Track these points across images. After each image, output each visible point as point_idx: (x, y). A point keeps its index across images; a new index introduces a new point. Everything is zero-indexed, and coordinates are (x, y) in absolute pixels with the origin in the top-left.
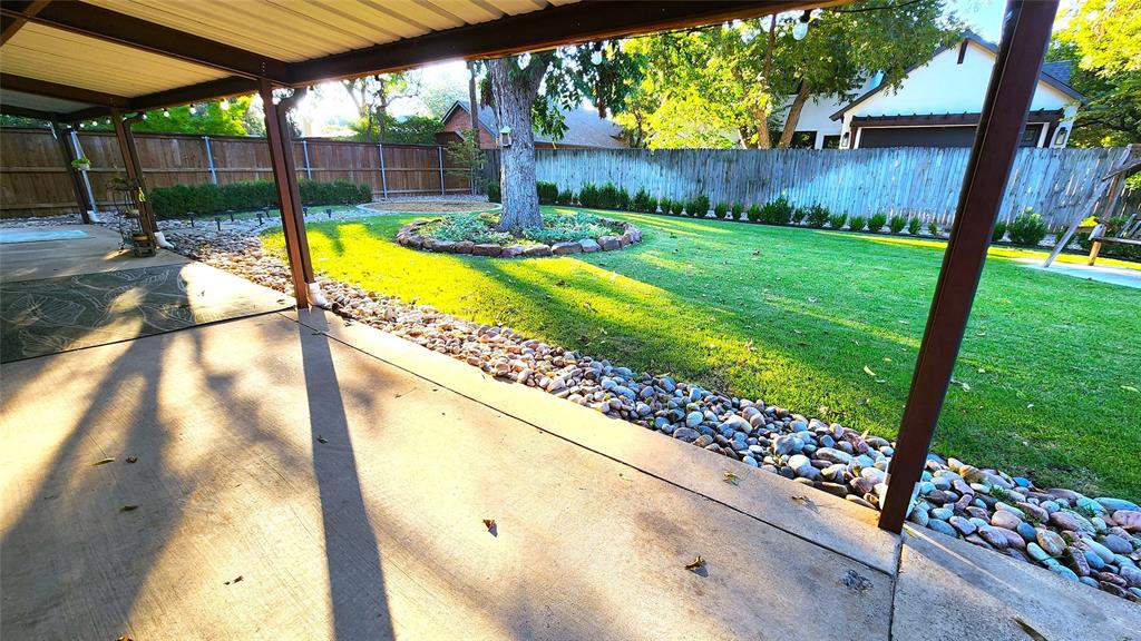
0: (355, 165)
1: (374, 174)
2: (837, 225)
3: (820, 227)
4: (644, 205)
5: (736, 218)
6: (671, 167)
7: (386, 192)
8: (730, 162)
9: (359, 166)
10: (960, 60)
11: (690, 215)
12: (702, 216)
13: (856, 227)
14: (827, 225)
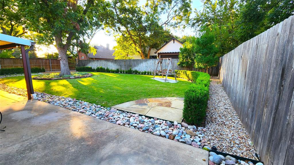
0: (42, 64)
1: (48, 66)
2: (139, 73)
3: (137, 74)
4: (108, 71)
5: (124, 73)
6: (115, 63)
7: (51, 70)
8: (125, 62)
9: (44, 64)
10: (174, 43)
11: (116, 73)
12: (118, 73)
13: (142, 74)
14: (138, 73)
